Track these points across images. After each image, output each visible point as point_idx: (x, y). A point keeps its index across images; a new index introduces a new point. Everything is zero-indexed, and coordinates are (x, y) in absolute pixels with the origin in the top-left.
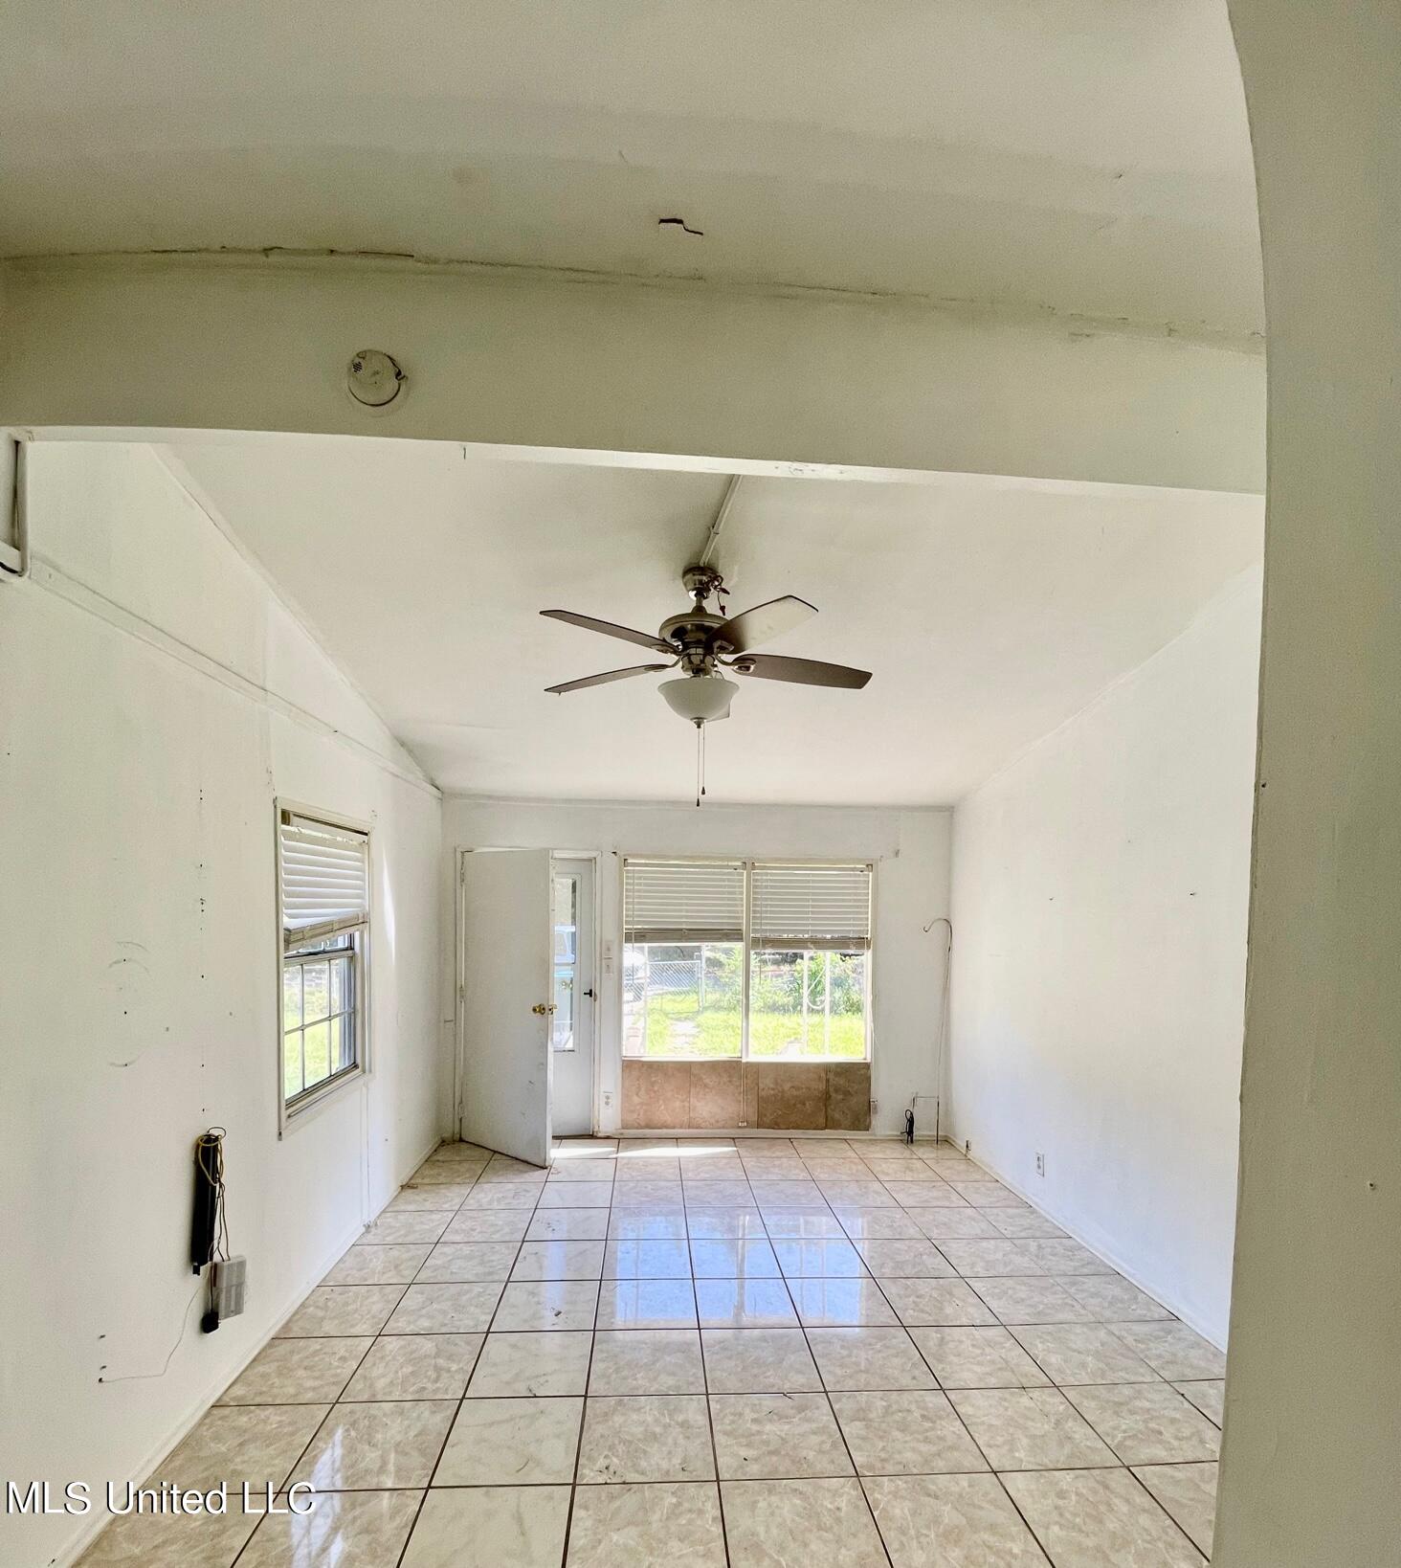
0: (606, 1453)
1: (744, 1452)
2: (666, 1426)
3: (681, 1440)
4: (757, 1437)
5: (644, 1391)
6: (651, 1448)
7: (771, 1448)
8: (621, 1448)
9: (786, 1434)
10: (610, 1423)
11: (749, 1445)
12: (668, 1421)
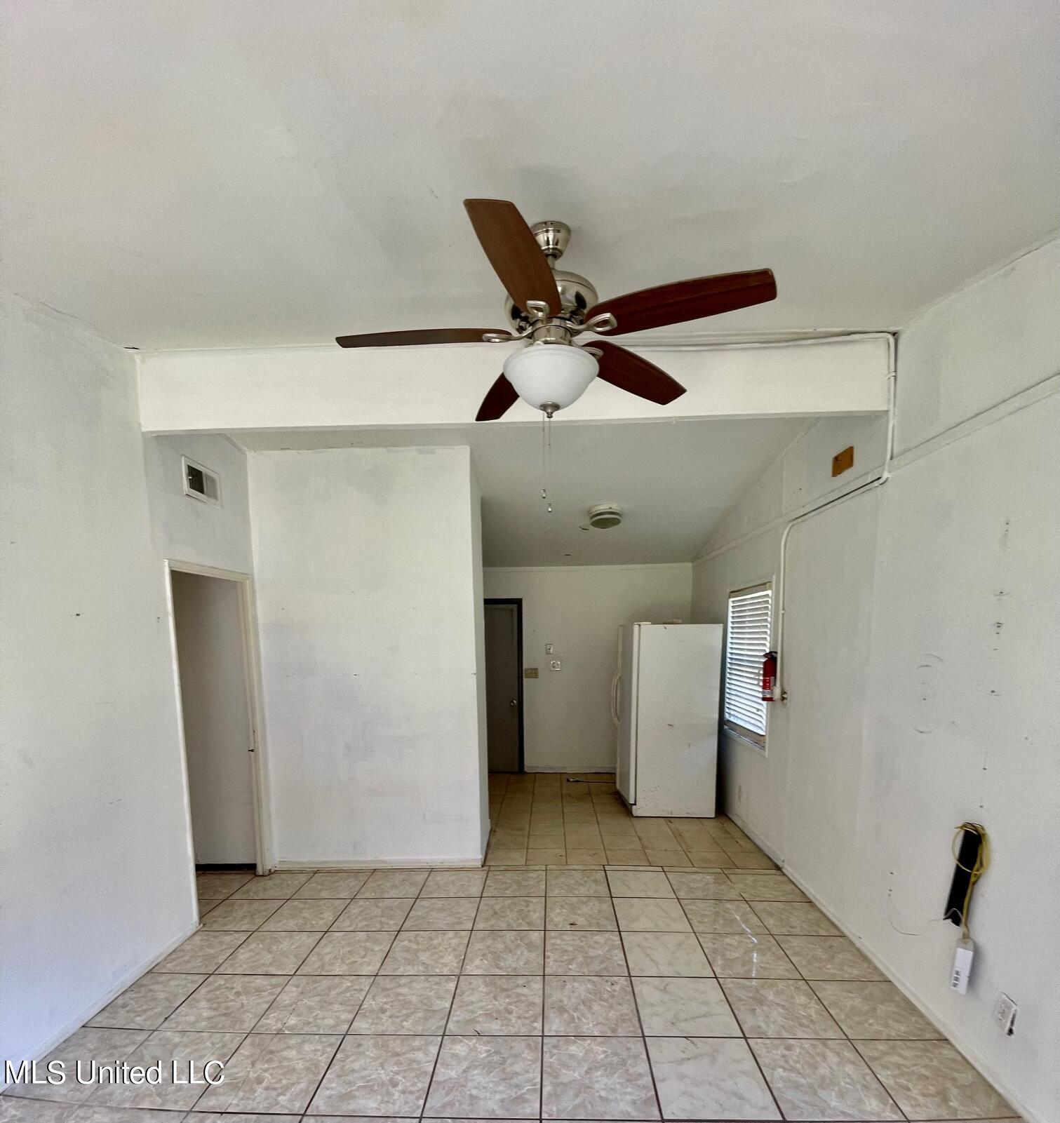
0: (616, 993)
1: (525, 991)
2: (576, 1009)
3: (565, 1000)
4: (512, 1000)
5: (595, 1039)
6: (585, 995)
7: (505, 993)
8: (606, 996)
9: (491, 1001)
10: (618, 1014)
11: (519, 995)
12: (575, 1014)
